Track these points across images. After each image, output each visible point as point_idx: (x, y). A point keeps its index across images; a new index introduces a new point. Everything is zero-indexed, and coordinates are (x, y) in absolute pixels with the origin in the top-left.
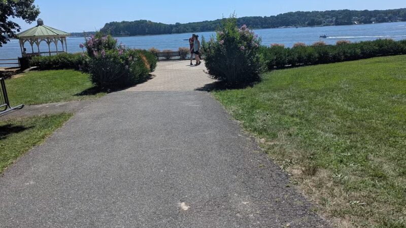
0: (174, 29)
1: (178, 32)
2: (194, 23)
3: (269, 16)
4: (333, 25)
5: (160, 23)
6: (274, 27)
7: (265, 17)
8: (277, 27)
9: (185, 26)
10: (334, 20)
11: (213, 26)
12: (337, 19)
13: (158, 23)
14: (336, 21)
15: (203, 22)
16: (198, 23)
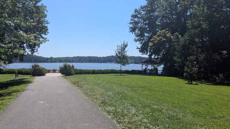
0: (49, 60)
1: (51, 62)
2: (61, 57)
3: (102, 57)
4: (133, 63)
5: (41, 56)
6: (105, 63)
7: (100, 57)
8: (106, 63)
9: (56, 59)
10: (134, 61)
11: (72, 60)
12: (135, 60)
13: (40, 56)
14: (135, 62)
15: (66, 57)
16: (63, 58)
